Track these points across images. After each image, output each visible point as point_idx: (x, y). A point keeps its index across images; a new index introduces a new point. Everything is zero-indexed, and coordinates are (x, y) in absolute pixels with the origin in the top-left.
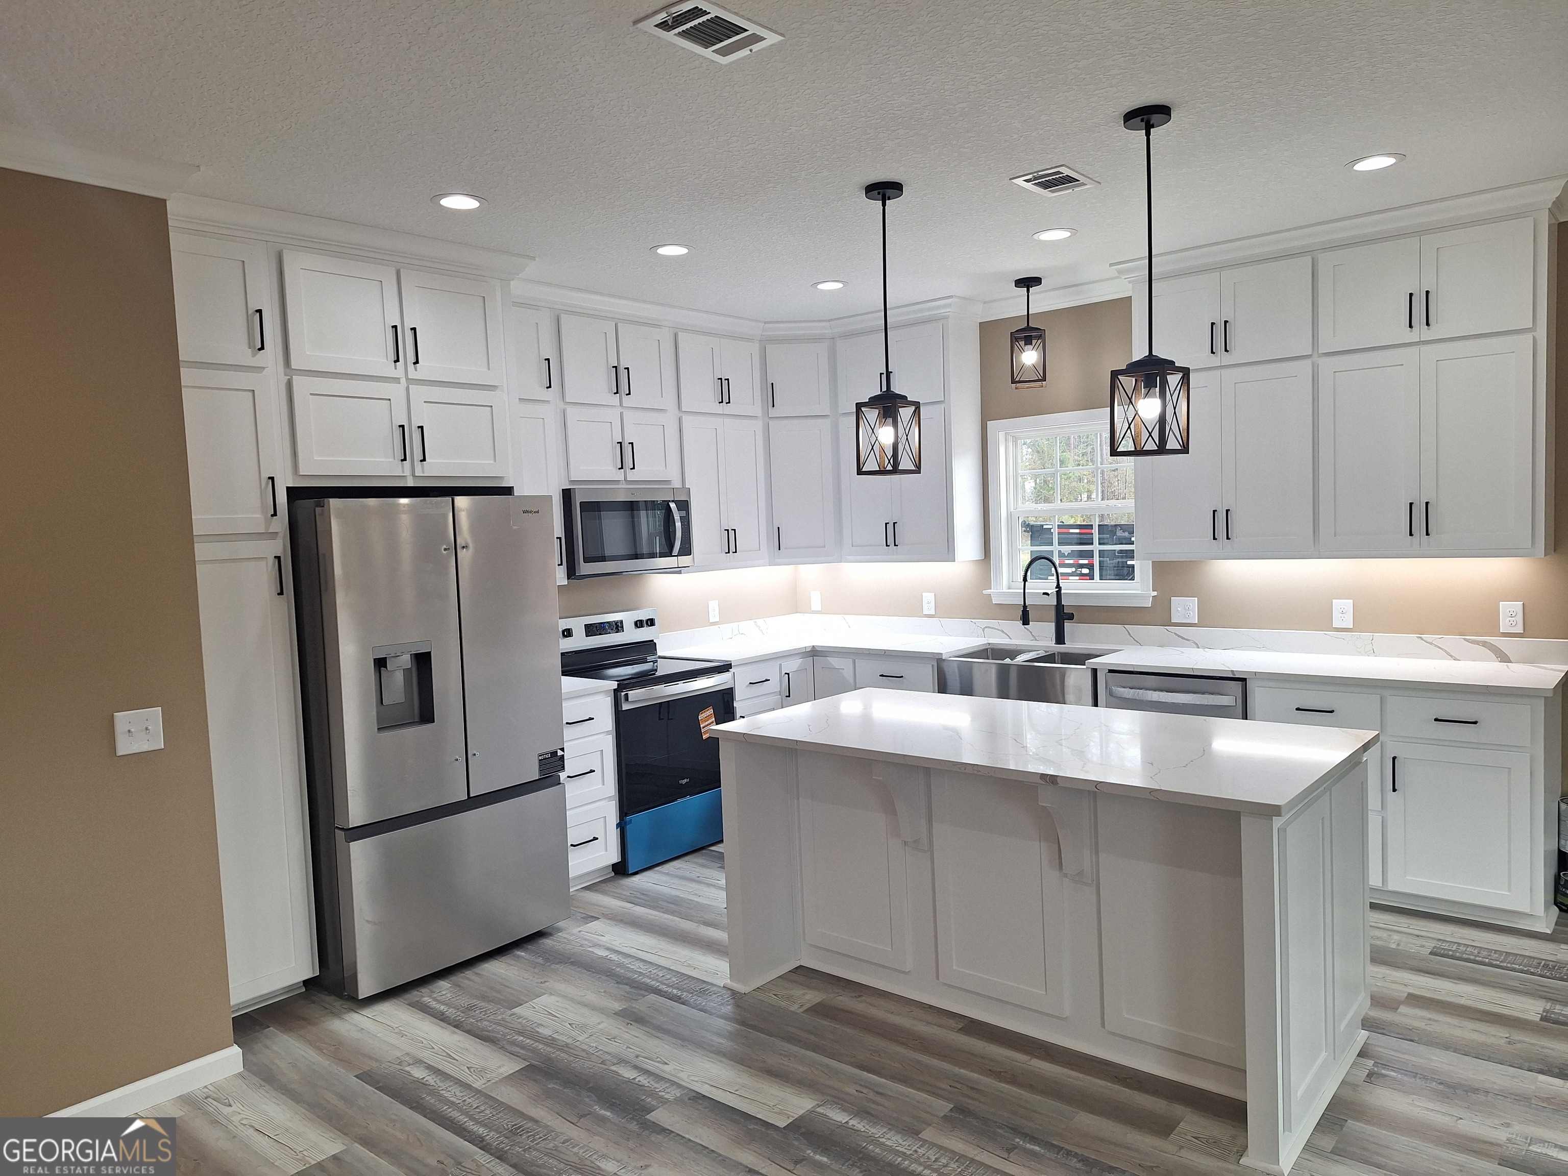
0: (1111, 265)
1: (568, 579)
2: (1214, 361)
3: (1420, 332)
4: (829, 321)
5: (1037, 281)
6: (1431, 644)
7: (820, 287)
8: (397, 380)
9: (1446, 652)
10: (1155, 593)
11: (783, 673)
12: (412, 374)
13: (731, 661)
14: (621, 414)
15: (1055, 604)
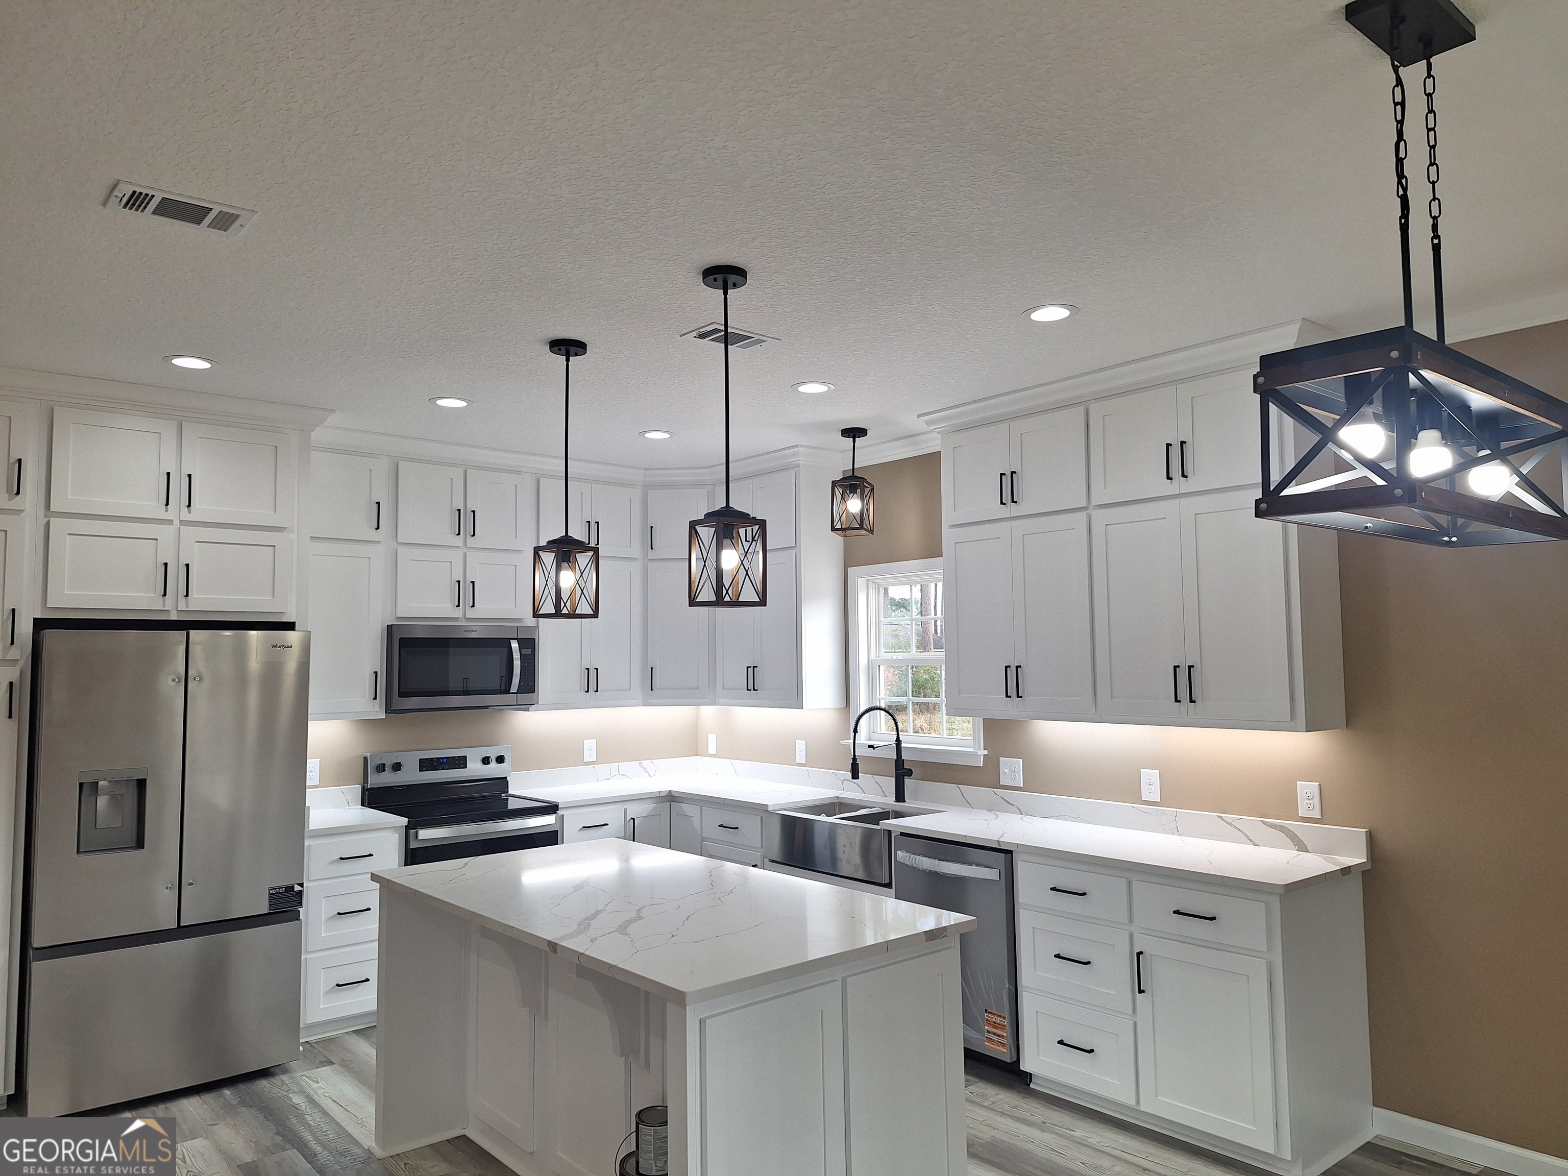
0: (919, 416)
1: (386, 713)
2: (1004, 512)
3: (1179, 485)
4: (707, 468)
5: (861, 432)
6: (1231, 824)
7: (648, 435)
8: (170, 522)
9: (1245, 835)
10: (986, 752)
11: (629, 818)
12: (185, 515)
13: (558, 803)
14: (465, 554)
15: (895, 758)
